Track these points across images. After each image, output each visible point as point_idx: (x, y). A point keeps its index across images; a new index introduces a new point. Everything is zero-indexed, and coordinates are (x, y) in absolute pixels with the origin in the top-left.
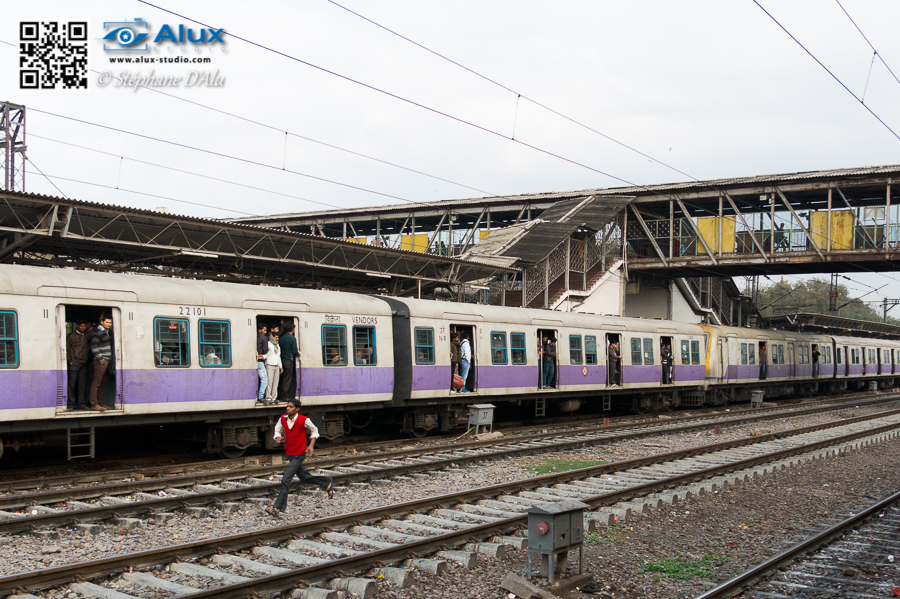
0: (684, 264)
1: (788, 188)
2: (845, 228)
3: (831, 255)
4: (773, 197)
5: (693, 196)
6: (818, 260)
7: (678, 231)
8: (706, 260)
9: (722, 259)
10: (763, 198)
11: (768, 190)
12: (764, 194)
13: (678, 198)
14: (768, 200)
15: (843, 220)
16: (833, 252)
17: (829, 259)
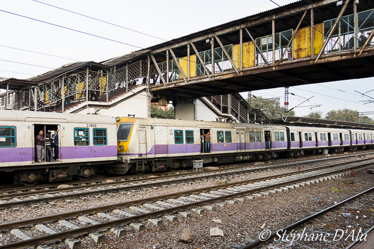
0: (173, 86)
1: (220, 33)
2: (251, 53)
3: (242, 71)
4: (213, 39)
5: (177, 46)
6: (236, 76)
7: (171, 67)
8: (182, 82)
9: (189, 81)
10: (208, 41)
11: (210, 36)
12: (208, 39)
13: (170, 48)
14: (210, 42)
15: (249, 48)
16: (244, 69)
17: (242, 74)
